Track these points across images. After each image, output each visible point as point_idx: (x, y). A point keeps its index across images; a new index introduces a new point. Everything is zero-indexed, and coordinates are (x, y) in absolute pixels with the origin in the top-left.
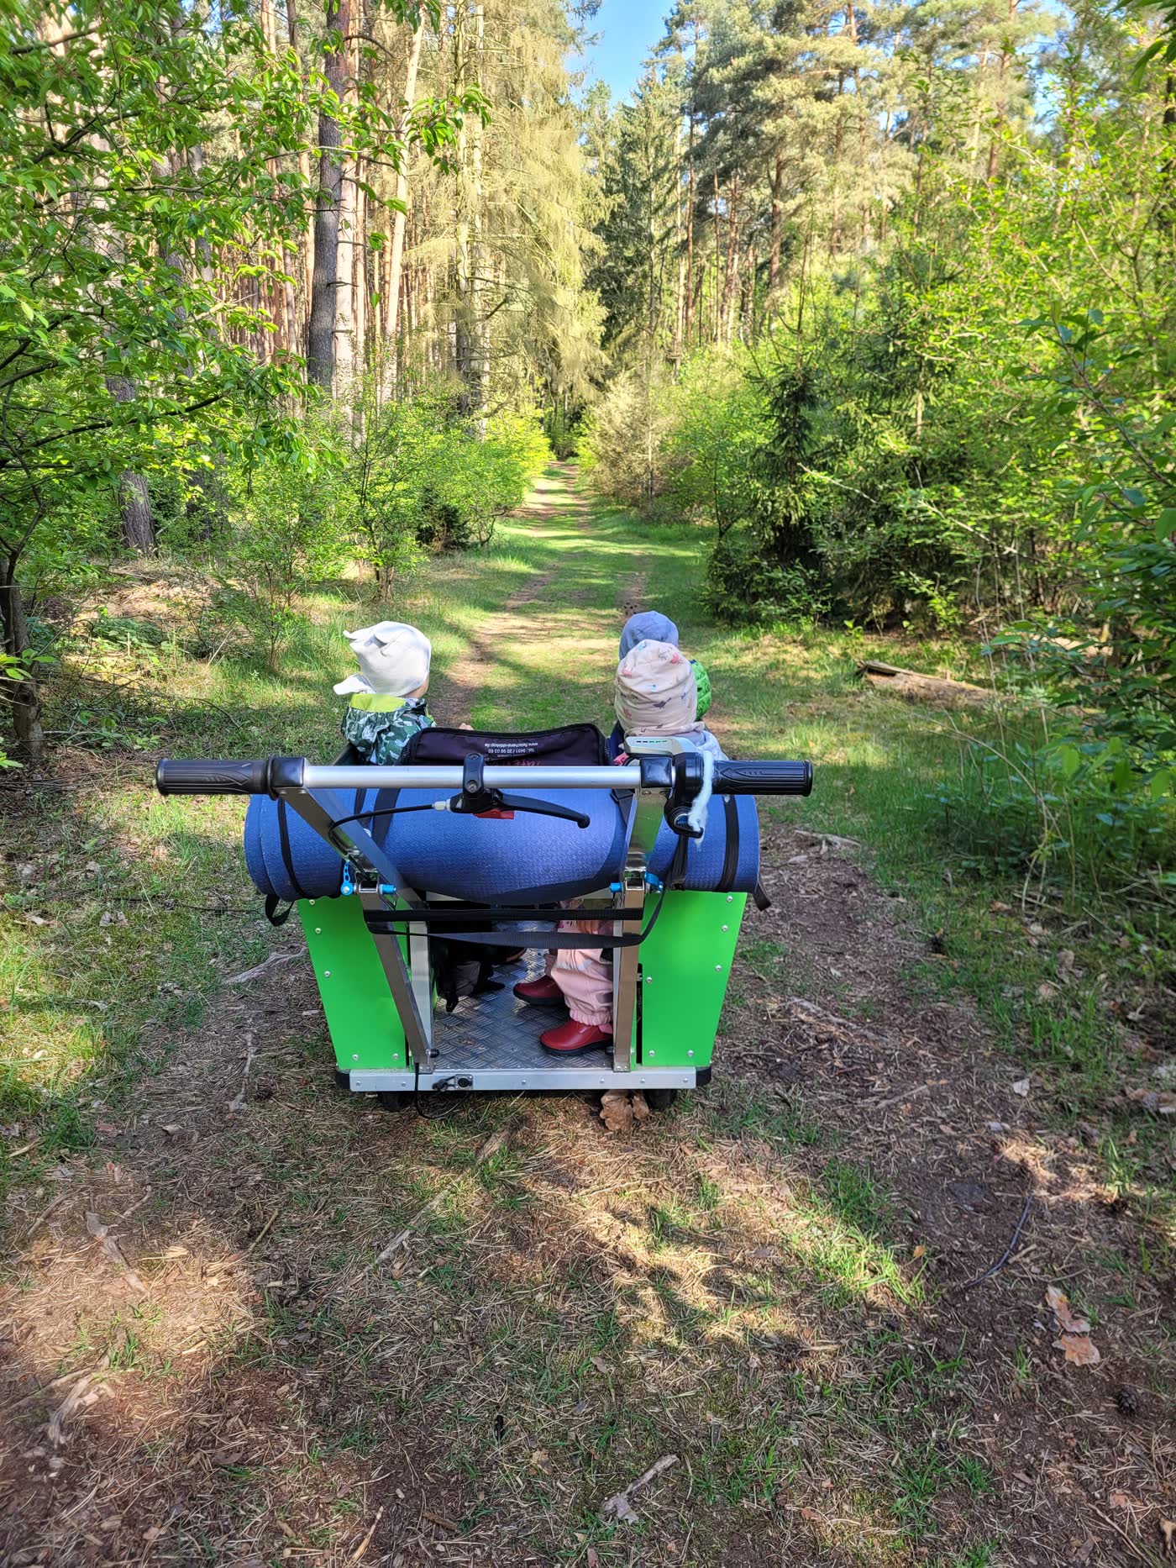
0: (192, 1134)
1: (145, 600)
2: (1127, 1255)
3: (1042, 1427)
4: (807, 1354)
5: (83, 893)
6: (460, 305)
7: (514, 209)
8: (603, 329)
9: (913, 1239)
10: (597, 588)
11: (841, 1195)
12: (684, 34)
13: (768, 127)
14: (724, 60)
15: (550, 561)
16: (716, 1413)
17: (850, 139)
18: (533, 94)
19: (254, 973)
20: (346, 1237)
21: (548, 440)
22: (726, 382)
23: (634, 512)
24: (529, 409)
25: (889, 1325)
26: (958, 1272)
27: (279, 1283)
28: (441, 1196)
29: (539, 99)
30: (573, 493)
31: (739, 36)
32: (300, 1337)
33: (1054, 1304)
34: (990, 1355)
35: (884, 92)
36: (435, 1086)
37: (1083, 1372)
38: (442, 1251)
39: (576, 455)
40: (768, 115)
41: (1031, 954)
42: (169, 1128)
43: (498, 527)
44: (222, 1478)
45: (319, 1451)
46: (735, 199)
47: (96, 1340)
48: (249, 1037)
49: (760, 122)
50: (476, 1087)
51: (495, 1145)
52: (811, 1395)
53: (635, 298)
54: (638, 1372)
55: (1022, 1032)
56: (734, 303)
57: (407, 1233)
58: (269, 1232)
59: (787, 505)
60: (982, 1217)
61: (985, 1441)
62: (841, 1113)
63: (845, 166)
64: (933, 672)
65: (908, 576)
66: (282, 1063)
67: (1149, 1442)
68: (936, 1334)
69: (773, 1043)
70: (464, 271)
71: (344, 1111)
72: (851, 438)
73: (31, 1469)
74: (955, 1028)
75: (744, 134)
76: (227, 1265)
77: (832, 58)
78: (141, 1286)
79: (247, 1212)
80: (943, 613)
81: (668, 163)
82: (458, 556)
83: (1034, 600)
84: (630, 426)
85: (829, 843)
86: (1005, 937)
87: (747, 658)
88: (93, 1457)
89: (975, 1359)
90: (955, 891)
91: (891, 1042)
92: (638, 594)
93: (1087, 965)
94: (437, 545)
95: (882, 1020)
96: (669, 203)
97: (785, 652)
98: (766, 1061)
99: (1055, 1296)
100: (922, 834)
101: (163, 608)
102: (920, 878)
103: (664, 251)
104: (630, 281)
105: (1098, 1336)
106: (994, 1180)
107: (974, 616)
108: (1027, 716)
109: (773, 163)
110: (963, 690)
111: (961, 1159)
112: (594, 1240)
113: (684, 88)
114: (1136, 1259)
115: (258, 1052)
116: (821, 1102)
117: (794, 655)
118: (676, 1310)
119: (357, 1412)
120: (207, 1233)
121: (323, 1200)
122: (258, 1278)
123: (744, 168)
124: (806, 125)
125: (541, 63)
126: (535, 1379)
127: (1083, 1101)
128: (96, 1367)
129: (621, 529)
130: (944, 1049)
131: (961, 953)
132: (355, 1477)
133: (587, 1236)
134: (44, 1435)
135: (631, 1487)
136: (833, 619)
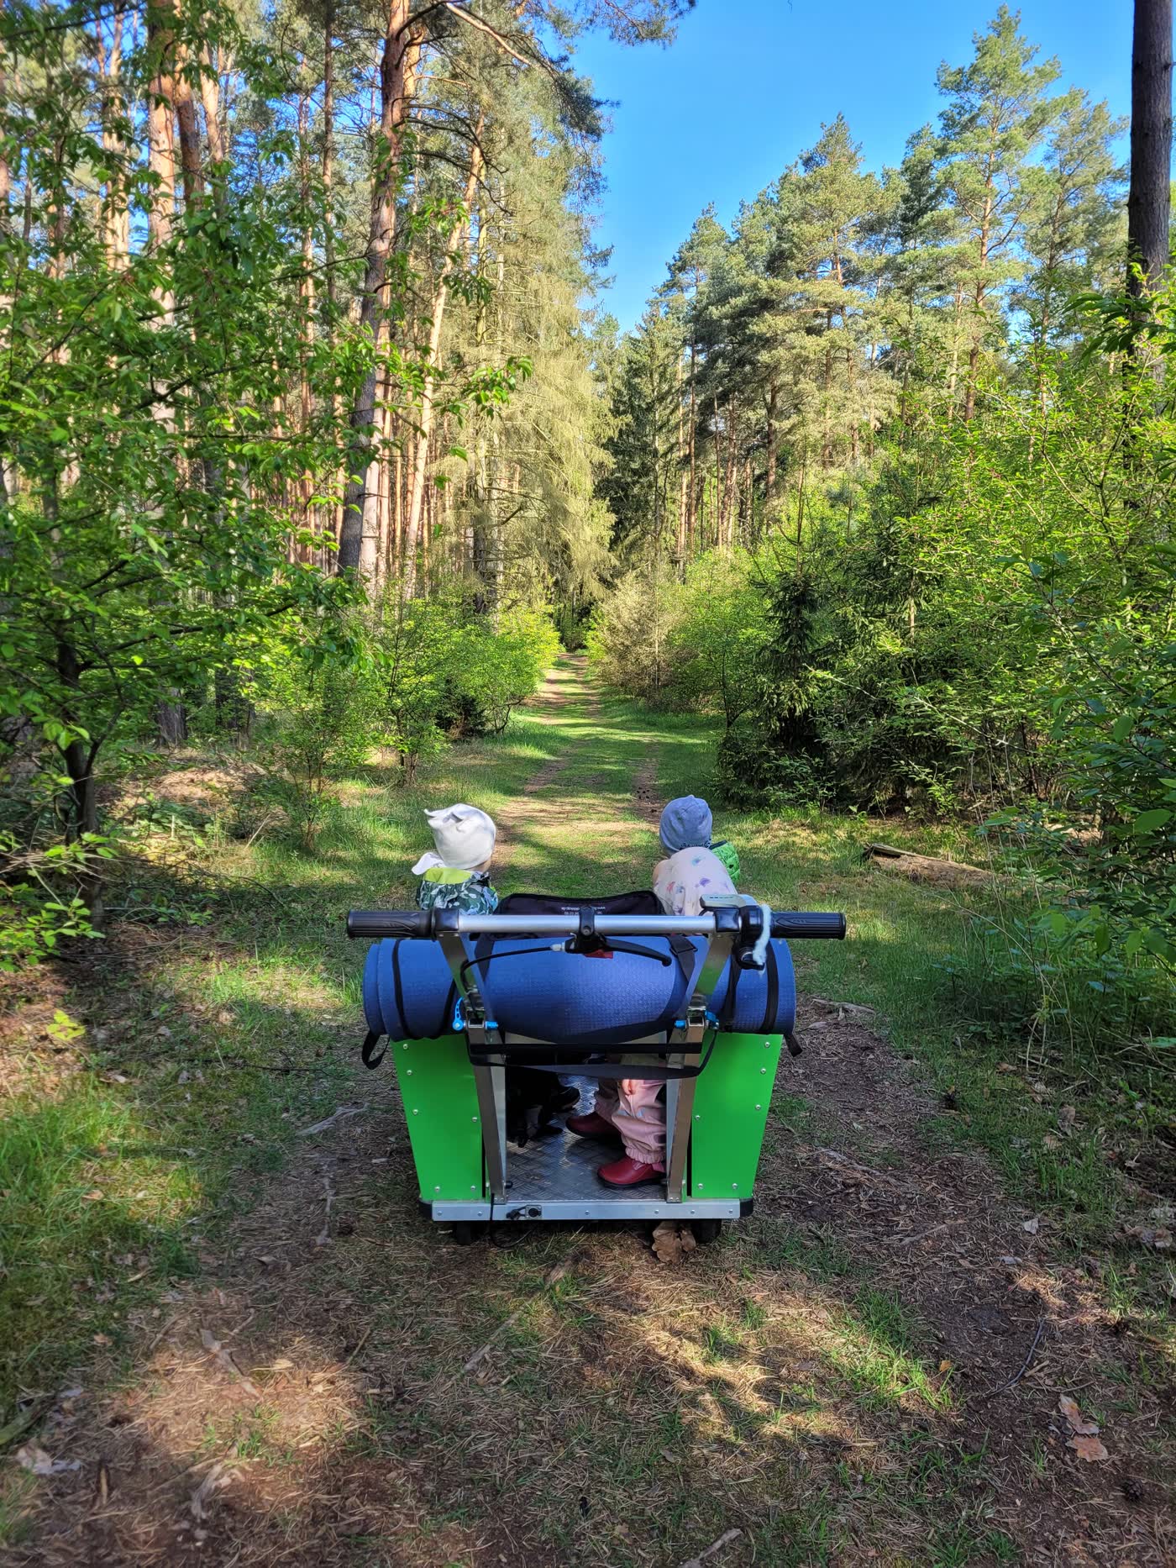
0: (284, 1266)
1: (179, 784)
2: (1130, 1370)
3: (1058, 1511)
4: (849, 1449)
5: (157, 1055)
6: (477, 511)
7: (529, 427)
8: (612, 533)
9: (939, 1356)
10: (610, 773)
11: (873, 1318)
12: (685, 278)
13: (764, 357)
14: (722, 300)
15: (565, 748)
16: (772, 1496)
17: (840, 367)
18: (548, 329)
19: (324, 1125)
20: (433, 1351)
21: (558, 634)
22: (728, 582)
23: (642, 702)
24: (541, 606)
25: (921, 1427)
26: (980, 1384)
27: (376, 1391)
28: (516, 1316)
29: (554, 332)
30: (582, 683)
31: (735, 279)
32: (401, 1434)
33: (1066, 1410)
34: (1011, 1452)
35: (870, 328)
36: (508, 1215)
37: (1093, 1467)
38: (520, 1362)
39: (585, 647)
40: (763, 347)
41: (1037, 1111)
42: (264, 1259)
43: (512, 715)
44: (347, 1545)
45: (431, 1524)
46: (734, 419)
47: (222, 1436)
48: (326, 1181)
49: (757, 352)
50: (544, 1217)
51: (559, 1274)
52: (855, 1483)
53: (641, 505)
54: (702, 1462)
55: (1030, 1179)
56: (734, 510)
57: (488, 1348)
58: (363, 1348)
59: (792, 698)
60: (999, 1339)
61: (1009, 1520)
62: (869, 1248)
63: (835, 392)
64: (936, 854)
65: (908, 764)
66: (359, 1203)
67: (1152, 1522)
68: (962, 1434)
69: (804, 1187)
70: (482, 482)
71: (420, 1246)
72: (849, 637)
73: (180, 1539)
74: (969, 1175)
75: (741, 362)
76: (329, 1375)
77: (821, 298)
78: (255, 1392)
79: (342, 1331)
80: (942, 800)
81: (671, 387)
82: (476, 743)
83: (1029, 787)
84: (637, 622)
85: (845, 1011)
86: (1014, 1093)
87: (759, 841)
88: (232, 1530)
89: (998, 1455)
90: (964, 1054)
91: (911, 1187)
92: (651, 778)
93: (1087, 1120)
94: (455, 732)
95: (902, 1168)
96: (672, 422)
97: (795, 835)
98: (800, 1203)
99: (1067, 1404)
100: (932, 1002)
101: (199, 792)
102: (932, 1042)
103: (667, 465)
104: (636, 490)
105: (1105, 1436)
106: (1009, 1306)
107: (972, 802)
108: (1025, 895)
109: (768, 387)
110: (964, 871)
111: (979, 1289)
112: (655, 1354)
113: (686, 323)
114: (1138, 1373)
115: (336, 1194)
116: (850, 1239)
117: (803, 837)
118: (732, 1412)
119: (458, 1494)
120: (308, 1348)
121: (409, 1320)
122: (358, 1386)
123: (742, 392)
124: (799, 356)
125: (556, 302)
126: (612, 1468)
127: (1087, 1237)
128: (226, 1456)
129: (629, 717)
130: (960, 1193)
131: (972, 1108)
132: (462, 1545)
133: (649, 1350)
134: (188, 1511)
135: (702, 1555)
136: (838, 804)
